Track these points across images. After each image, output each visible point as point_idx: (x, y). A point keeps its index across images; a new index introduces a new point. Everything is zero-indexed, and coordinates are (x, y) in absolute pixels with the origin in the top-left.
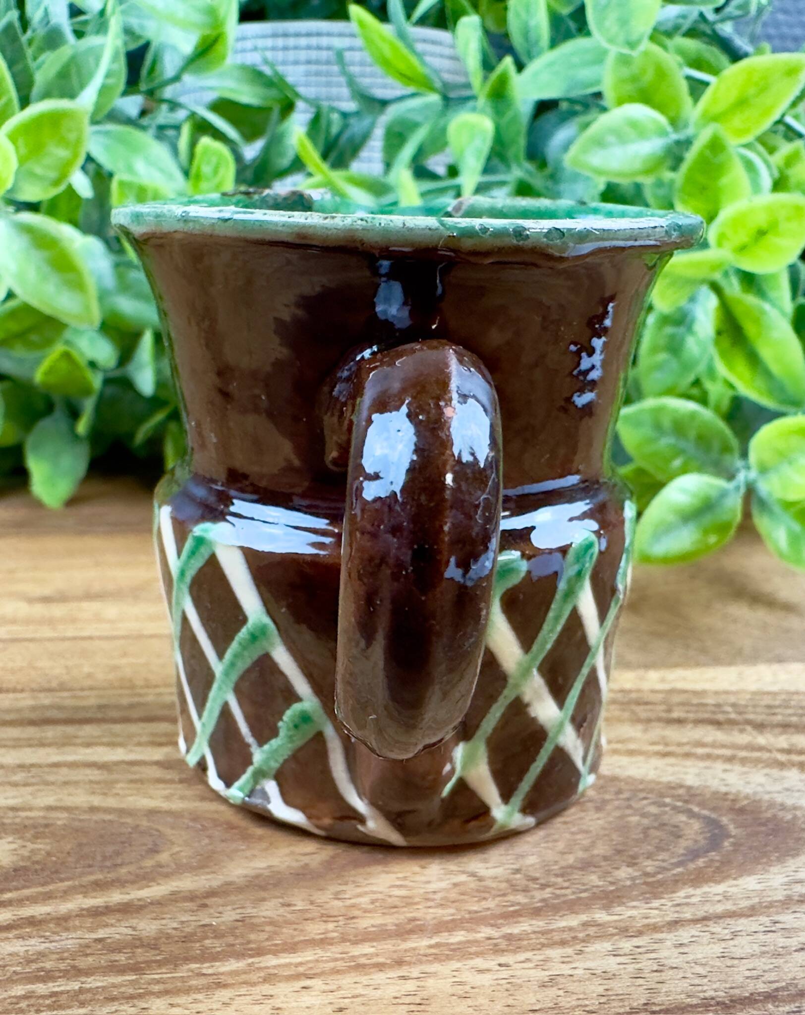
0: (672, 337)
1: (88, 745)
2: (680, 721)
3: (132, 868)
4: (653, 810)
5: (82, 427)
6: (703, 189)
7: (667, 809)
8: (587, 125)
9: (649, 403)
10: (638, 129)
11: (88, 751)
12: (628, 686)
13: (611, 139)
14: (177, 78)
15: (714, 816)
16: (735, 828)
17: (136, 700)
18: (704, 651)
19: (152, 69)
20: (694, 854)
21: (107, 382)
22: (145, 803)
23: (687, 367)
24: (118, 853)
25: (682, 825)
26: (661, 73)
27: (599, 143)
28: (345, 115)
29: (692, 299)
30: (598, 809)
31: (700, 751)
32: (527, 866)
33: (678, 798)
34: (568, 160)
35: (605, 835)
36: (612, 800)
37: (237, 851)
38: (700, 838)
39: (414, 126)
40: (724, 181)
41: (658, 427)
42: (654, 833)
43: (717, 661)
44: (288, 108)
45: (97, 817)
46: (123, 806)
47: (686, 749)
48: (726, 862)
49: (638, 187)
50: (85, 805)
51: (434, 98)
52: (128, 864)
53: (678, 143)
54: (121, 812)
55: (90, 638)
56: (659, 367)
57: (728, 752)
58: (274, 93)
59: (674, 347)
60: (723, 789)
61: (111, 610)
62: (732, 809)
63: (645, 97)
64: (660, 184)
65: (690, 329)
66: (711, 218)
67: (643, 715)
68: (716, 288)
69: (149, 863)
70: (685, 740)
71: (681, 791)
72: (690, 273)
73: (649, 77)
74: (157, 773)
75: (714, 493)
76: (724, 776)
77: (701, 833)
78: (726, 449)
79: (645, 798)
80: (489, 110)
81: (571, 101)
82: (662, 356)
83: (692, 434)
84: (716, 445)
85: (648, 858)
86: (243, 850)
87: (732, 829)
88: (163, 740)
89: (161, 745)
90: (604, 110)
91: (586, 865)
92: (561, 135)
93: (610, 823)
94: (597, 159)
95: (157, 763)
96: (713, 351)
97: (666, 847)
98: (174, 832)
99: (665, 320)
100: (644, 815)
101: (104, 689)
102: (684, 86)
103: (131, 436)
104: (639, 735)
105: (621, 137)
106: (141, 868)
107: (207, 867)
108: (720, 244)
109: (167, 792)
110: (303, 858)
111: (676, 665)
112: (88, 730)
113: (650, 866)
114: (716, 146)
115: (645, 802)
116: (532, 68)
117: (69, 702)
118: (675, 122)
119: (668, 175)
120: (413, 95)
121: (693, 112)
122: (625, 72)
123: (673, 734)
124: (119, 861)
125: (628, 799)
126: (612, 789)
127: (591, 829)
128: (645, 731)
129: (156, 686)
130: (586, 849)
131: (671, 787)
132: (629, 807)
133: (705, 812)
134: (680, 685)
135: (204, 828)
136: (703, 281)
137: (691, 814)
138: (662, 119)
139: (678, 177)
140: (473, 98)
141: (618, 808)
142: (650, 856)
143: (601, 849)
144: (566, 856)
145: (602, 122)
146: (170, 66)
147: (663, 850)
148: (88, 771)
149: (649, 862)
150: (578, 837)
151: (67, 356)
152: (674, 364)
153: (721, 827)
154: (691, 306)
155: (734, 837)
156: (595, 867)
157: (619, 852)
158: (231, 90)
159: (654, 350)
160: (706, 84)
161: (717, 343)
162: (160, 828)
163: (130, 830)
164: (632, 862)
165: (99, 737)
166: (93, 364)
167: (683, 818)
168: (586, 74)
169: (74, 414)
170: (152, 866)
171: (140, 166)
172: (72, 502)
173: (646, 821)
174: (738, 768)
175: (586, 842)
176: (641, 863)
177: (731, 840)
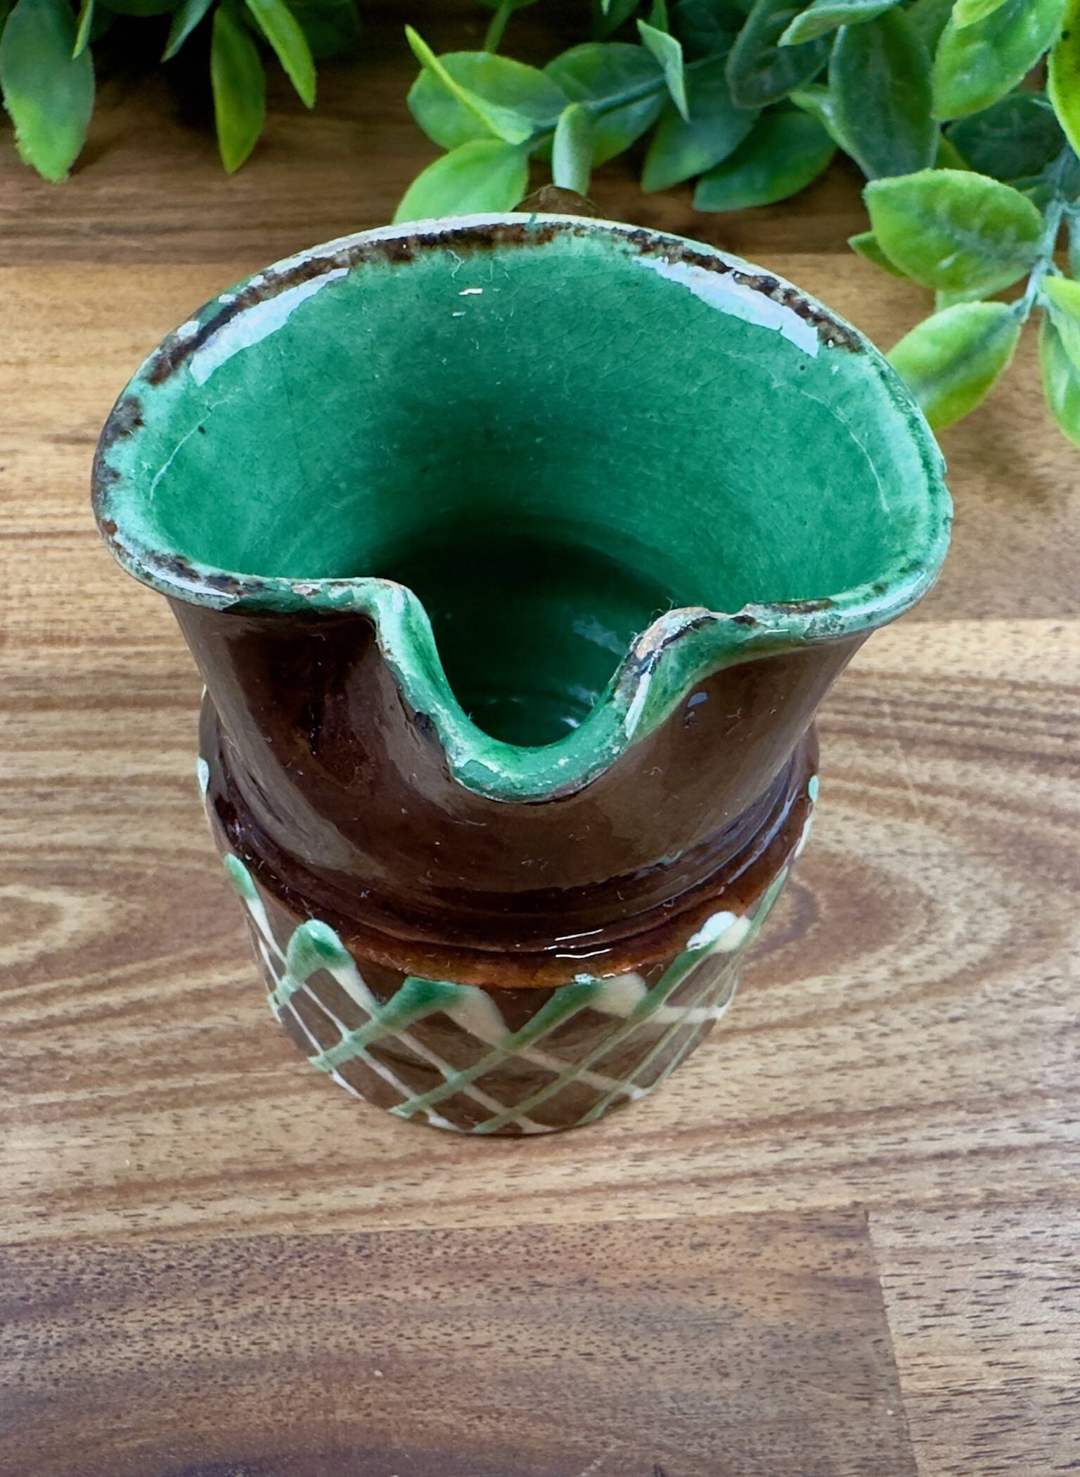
1: (165, 747)
15: (811, 889)
16: (827, 907)
20: (774, 943)
24: (212, 919)
38: (786, 920)
41: (927, 214)
45: (186, 865)
48: (801, 956)
52: (223, 934)
56: (969, 65)
57: (859, 787)
62: (832, 879)
76: (842, 826)
77: (789, 914)
84: (1011, 231)
87: (823, 909)
133: (804, 883)
153: (812, 905)
155: (821, 920)
174: (861, 814)
177: (817, 925)
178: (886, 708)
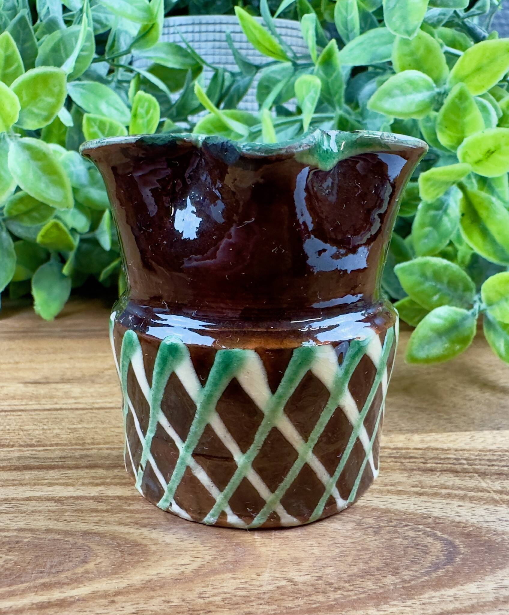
0: (434, 217)
1: (51, 485)
2: (432, 470)
3: (69, 574)
4: (411, 534)
5: (66, 270)
6: (455, 123)
7: (420, 533)
8: (382, 83)
9: (419, 260)
10: (414, 86)
11: (50, 489)
12: (400, 445)
13: (397, 92)
14: (128, 52)
15: (450, 538)
16: (464, 547)
17: (85, 452)
18: (450, 421)
19: (112, 46)
20: (436, 567)
21: (82, 241)
22: (82, 526)
23: (443, 236)
24: (60, 563)
25: (429, 545)
26: (429, 50)
27: (389, 94)
28: (233, 74)
29: (447, 193)
30: (376, 533)
31: (444, 491)
32: (327, 575)
33: (427, 525)
34: (370, 104)
35: (378, 552)
36: (385, 527)
37: (139, 562)
38: (441, 554)
39: (276, 82)
40: (468, 119)
41: (423, 275)
42: (411, 551)
43: (458, 428)
44: (197, 70)
45: (50, 536)
46: (68, 528)
47: (435, 490)
48: (457, 572)
49: (415, 122)
50: (44, 528)
51: (289, 64)
52: (66, 571)
53: (439, 94)
54: (67, 533)
55: (61, 409)
56: (426, 236)
57: (461, 493)
58: (189, 61)
59: (435, 223)
60: (458, 519)
61: (76, 390)
62: (462, 534)
63: (418, 65)
64: (428, 119)
65: (445, 211)
66: (460, 142)
67: (409, 465)
68: (461, 187)
69: (80, 570)
70: (434, 484)
71: (430, 521)
72: (445, 178)
73: (421, 52)
74: (92, 505)
75: (459, 318)
76: (458, 509)
77: (442, 551)
78: (467, 289)
79: (406, 526)
80: (321, 73)
81: (375, 67)
82: (428, 229)
83: (445, 280)
84: (461, 286)
85: (406, 569)
86: (143, 561)
87: (462, 549)
88: (98, 481)
89: (97, 485)
90: (394, 73)
91: (366, 574)
92: (368, 88)
93: (382, 543)
94: (388, 104)
95: (93, 498)
96: (459, 226)
97: (418, 562)
98: (99, 548)
99: (429, 207)
100: (405, 538)
101: (66, 445)
102: (443, 58)
103: (99, 274)
104: (405, 480)
105: (403, 92)
106: (75, 574)
107: (118, 574)
108: (464, 161)
109: (97, 519)
110: (180, 568)
111: (431, 431)
112: (52, 474)
113: (406, 574)
114: (462, 96)
115: (406, 528)
116: (349, 46)
117: (42, 454)
118: (437, 81)
119: (433, 114)
120: (275, 62)
121: (449, 75)
122: (407, 50)
123: (428, 479)
124: (61, 568)
125: (395, 526)
126: (385, 519)
127: (370, 547)
128: (409, 477)
129: (99, 444)
130: (366, 563)
131: (424, 517)
132: (396, 532)
133: (445, 536)
134: (433, 445)
135: (119, 546)
136: (454, 183)
137: (436, 538)
138: (430, 80)
139: (439, 115)
140: (312, 65)
141: (389, 532)
142: (407, 568)
143: (376, 563)
144: (352, 567)
145: (392, 81)
146: (124, 43)
147: (416, 563)
148: (48, 504)
149: (407, 572)
150: (362, 553)
151: (56, 226)
152: (436, 234)
153: (455, 547)
154: (446, 197)
155: (463, 554)
156: (371, 575)
157: (387, 565)
158: (162, 59)
159: (423, 225)
160: (458, 56)
161: (462, 221)
162: (90, 544)
163: (70, 546)
164: (395, 573)
165: (58, 479)
166: (73, 231)
167: (430, 540)
168: (382, 50)
169: (63, 260)
170: (82, 572)
171: (103, 107)
172: (60, 316)
173: (406, 542)
174: (468, 504)
175: (366, 557)
176: (402, 572)
177: (461, 556)
178: (465, 462)
